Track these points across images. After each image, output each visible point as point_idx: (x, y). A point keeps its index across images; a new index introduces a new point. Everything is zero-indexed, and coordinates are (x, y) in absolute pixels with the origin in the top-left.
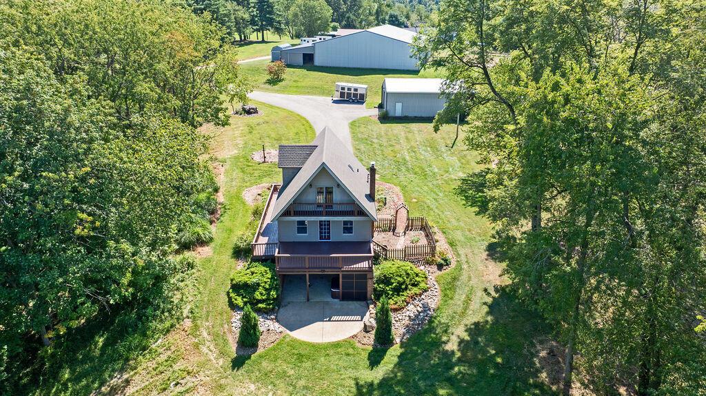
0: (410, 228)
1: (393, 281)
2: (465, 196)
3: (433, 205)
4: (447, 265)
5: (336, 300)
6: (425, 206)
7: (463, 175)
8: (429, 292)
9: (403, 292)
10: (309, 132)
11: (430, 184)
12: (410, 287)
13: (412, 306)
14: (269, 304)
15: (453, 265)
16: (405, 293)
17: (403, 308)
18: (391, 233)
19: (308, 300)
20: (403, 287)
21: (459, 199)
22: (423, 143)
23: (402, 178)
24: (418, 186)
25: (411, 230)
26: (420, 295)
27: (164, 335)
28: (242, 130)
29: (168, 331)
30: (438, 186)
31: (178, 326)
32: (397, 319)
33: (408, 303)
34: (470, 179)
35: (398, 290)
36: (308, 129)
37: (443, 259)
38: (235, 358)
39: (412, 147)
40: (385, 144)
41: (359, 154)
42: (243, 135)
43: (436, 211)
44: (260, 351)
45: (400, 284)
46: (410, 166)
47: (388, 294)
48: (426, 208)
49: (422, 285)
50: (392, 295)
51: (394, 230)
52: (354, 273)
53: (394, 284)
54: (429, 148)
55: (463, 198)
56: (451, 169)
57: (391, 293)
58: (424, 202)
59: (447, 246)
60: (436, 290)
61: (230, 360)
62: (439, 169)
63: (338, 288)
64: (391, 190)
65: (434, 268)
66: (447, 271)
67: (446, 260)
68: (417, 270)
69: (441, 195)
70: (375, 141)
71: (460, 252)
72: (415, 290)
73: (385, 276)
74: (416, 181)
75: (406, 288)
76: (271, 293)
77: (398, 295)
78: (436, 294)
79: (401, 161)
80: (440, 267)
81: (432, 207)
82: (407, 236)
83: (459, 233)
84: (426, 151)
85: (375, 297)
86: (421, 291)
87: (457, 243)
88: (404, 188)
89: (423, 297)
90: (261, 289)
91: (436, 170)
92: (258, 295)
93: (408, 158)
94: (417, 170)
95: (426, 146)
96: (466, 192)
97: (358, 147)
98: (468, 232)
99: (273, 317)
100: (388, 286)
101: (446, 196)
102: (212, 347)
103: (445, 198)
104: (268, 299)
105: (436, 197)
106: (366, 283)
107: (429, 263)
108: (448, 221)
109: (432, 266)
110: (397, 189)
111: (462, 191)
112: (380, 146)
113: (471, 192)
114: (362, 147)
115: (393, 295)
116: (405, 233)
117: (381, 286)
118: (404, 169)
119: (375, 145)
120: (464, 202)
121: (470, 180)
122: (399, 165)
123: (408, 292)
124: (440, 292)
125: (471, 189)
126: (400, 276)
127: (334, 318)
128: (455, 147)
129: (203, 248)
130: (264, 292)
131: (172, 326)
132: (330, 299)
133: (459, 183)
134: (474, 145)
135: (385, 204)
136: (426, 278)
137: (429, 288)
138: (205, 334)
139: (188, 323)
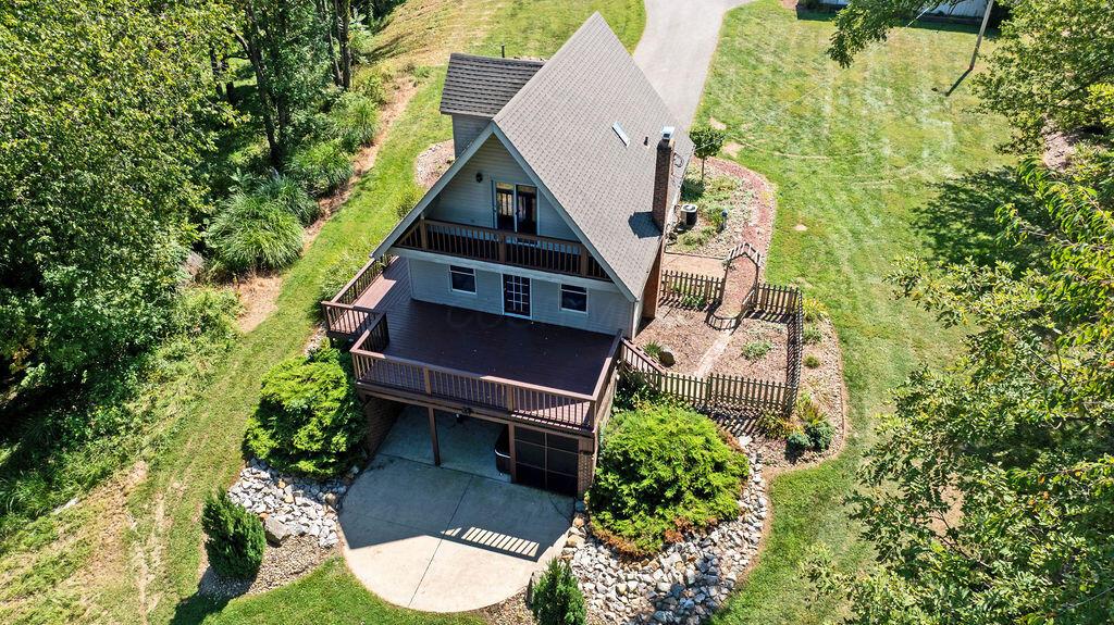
0: (758, 309)
1: (644, 471)
2: (936, 236)
3: (844, 250)
4: (817, 448)
5: (505, 478)
6: (823, 249)
7: (950, 173)
8: (737, 526)
9: (665, 507)
10: (632, 25)
11: (857, 188)
12: (689, 496)
13: (677, 557)
14: (325, 466)
15: (833, 454)
16: (669, 514)
17: (651, 557)
18: (703, 316)
19: (438, 462)
20: (669, 494)
21: (918, 244)
22: (879, 76)
23: (794, 161)
24: (825, 189)
25: (755, 317)
26: (709, 529)
27: (86, 490)
28: (499, 9)
29: (93, 484)
30: (876, 197)
31: (116, 474)
32: (622, 587)
33: (667, 546)
34: (969, 187)
35: (653, 499)
36: (634, 16)
37: (808, 431)
38: (193, 599)
39: (848, 82)
40: (787, 69)
41: (716, 86)
42: (496, 20)
43: (846, 268)
44: (257, 591)
45: (663, 484)
46: (826, 132)
47: (625, 504)
48: (822, 257)
49: (725, 500)
50: (633, 508)
51: (711, 311)
52: (544, 430)
53: (646, 483)
54: (889, 91)
55: (932, 240)
56: (925, 154)
57: (632, 502)
58: (823, 237)
59: (837, 385)
60: (759, 524)
61: (177, 600)
62: (897, 150)
63: (507, 452)
64: (750, 192)
65: (779, 449)
66: (811, 465)
67: (815, 435)
68: (722, 451)
69: (876, 222)
70: (768, 58)
71: (867, 412)
72: (700, 512)
73: (625, 454)
74: (825, 173)
75: (678, 498)
76: (334, 440)
77: (651, 513)
78: (755, 536)
79: (808, 115)
80: (794, 451)
81: (838, 253)
82: (739, 334)
83: (885, 347)
84: (879, 97)
85: (591, 501)
86: (713, 519)
87: (871, 379)
88: (787, 188)
89: (715, 535)
90: (312, 426)
91: (887, 151)
92: (301, 440)
93: (828, 110)
94: (839, 143)
95: (884, 84)
96: (944, 225)
97: (722, 71)
98: (912, 351)
99: (330, 496)
100: (628, 482)
101: (888, 227)
102: (155, 556)
103: (884, 235)
104: (324, 452)
105: (860, 226)
106: (576, 459)
107: (765, 432)
108: (868, 305)
109: (774, 443)
110: (770, 190)
111: (936, 219)
112: (775, 71)
113: (958, 225)
114: (731, 72)
115: (636, 509)
116: (738, 323)
117: (611, 477)
118: (806, 137)
119: (763, 70)
120: (929, 253)
121: (966, 192)
122: (801, 125)
123: (680, 509)
124: (765, 534)
125: (959, 217)
126: (669, 462)
127: (474, 534)
128: (955, 95)
129: (265, 281)
130: (319, 434)
131: (105, 474)
132: (490, 471)
133: (935, 194)
134: (999, 99)
135: (721, 229)
136: (744, 478)
137: (738, 512)
138: (160, 511)
139: (138, 473)
